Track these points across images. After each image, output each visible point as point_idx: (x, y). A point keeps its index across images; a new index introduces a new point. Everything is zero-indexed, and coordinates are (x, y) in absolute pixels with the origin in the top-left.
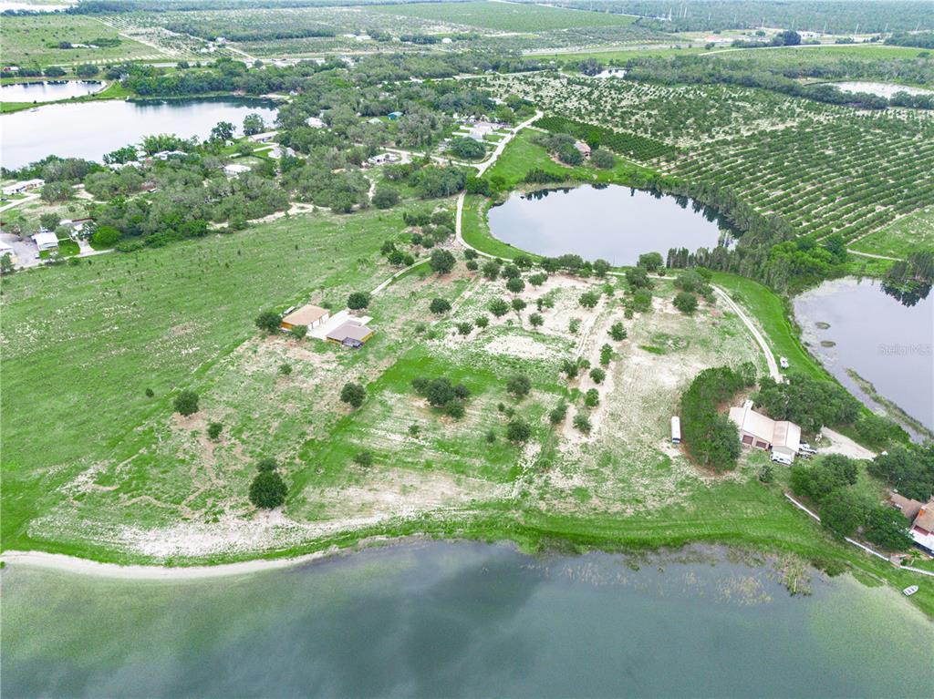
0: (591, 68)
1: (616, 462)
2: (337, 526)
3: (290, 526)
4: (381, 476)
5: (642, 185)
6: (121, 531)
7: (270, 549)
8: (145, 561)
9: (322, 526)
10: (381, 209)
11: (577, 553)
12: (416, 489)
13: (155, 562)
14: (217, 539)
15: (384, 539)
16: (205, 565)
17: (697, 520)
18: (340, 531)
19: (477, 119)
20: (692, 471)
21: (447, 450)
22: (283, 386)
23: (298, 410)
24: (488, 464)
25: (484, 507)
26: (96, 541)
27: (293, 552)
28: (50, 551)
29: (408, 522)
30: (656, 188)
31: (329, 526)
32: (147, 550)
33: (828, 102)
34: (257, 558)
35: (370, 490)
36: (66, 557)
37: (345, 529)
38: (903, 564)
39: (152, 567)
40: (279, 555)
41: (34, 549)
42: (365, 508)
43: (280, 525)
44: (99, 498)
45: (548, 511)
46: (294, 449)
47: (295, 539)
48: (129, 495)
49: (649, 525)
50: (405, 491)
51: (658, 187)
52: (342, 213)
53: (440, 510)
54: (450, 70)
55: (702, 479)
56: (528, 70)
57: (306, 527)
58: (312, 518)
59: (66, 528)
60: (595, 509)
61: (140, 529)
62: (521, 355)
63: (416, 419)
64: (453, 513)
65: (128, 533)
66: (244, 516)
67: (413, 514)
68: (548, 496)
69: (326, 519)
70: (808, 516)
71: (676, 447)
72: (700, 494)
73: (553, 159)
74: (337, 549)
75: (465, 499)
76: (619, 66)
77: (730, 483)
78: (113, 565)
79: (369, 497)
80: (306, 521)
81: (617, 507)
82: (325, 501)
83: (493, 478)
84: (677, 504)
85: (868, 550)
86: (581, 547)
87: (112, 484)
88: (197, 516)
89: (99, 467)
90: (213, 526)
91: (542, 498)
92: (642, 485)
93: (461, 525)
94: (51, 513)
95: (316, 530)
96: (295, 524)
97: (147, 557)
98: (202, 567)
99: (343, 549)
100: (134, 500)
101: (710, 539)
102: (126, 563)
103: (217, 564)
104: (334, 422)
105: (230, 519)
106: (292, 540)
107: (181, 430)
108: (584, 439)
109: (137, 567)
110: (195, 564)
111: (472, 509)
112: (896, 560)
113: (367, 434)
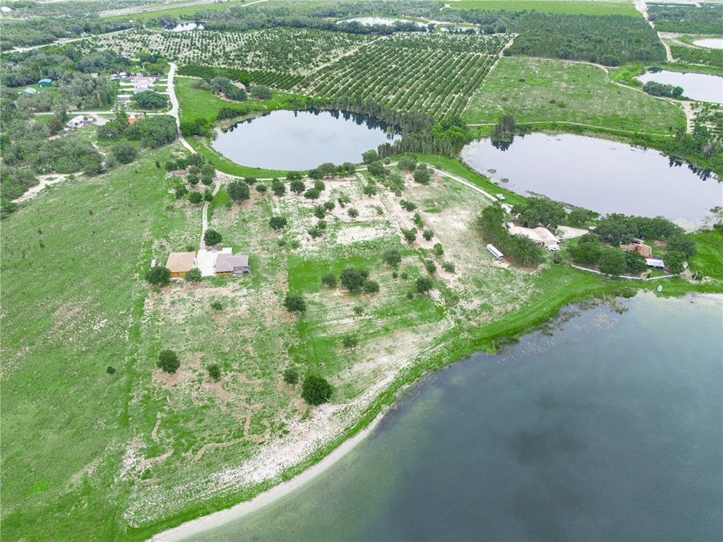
0: (169, 23)
1: (485, 283)
2: (372, 393)
3: (343, 409)
4: (365, 349)
5: (303, 106)
6: (218, 479)
7: (346, 429)
8: (265, 486)
9: (363, 398)
10: (126, 163)
11: (517, 341)
12: (395, 347)
13: (273, 483)
14: (302, 444)
15: (408, 386)
16: (313, 464)
17: (549, 296)
18: (377, 395)
19: (129, 75)
20: (522, 272)
21: (387, 316)
22: (222, 320)
23: (256, 332)
24: (420, 313)
25: (444, 339)
26: (204, 496)
27: (363, 424)
28: (172, 527)
29: (412, 369)
30: (314, 108)
31: (367, 396)
32: (257, 478)
33: (358, 33)
34: (344, 440)
35: (368, 361)
36: (193, 522)
37: (379, 392)
38: (648, 277)
39: (276, 488)
40: (356, 431)
41: (155, 533)
42: (377, 373)
43: (336, 412)
44: (166, 467)
45: (479, 325)
46: (285, 359)
47: (355, 414)
48: (191, 451)
49: (532, 309)
50: (389, 351)
51: (316, 107)
52: (95, 175)
53: (422, 353)
54: (50, 36)
55: (531, 274)
56: (117, 29)
57: (353, 403)
58: (352, 396)
59: (165, 503)
60: (501, 313)
61: (233, 469)
62: (366, 239)
63: (347, 304)
64: (431, 351)
65: (227, 477)
66: (304, 418)
67: (409, 363)
68: (471, 317)
69: (361, 392)
70: (590, 273)
71: (503, 262)
72: (538, 282)
73: (222, 98)
74: (388, 407)
75: (429, 339)
76: (188, 20)
77: (544, 270)
78: (241, 503)
79: (372, 365)
80: (349, 400)
81: (510, 307)
82: (348, 381)
83: (431, 320)
84: (534, 292)
85: (629, 277)
86: (515, 336)
87: (164, 451)
88: (267, 437)
89: (134, 445)
90: (288, 437)
91: (470, 320)
92: (509, 289)
93: (443, 355)
94: (135, 500)
95: (363, 402)
96: (345, 406)
97: (263, 483)
98: (312, 467)
99: (392, 405)
100: (200, 453)
101: (565, 303)
102: (250, 497)
103: (321, 459)
104: (293, 329)
105: (294, 425)
106: (354, 416)
107: (175, 386)
108: (456, 277)
109: (263, 494)
110: (305, 468)
111: (439, 344)
112: (643, 276)
113: (325, 327)
